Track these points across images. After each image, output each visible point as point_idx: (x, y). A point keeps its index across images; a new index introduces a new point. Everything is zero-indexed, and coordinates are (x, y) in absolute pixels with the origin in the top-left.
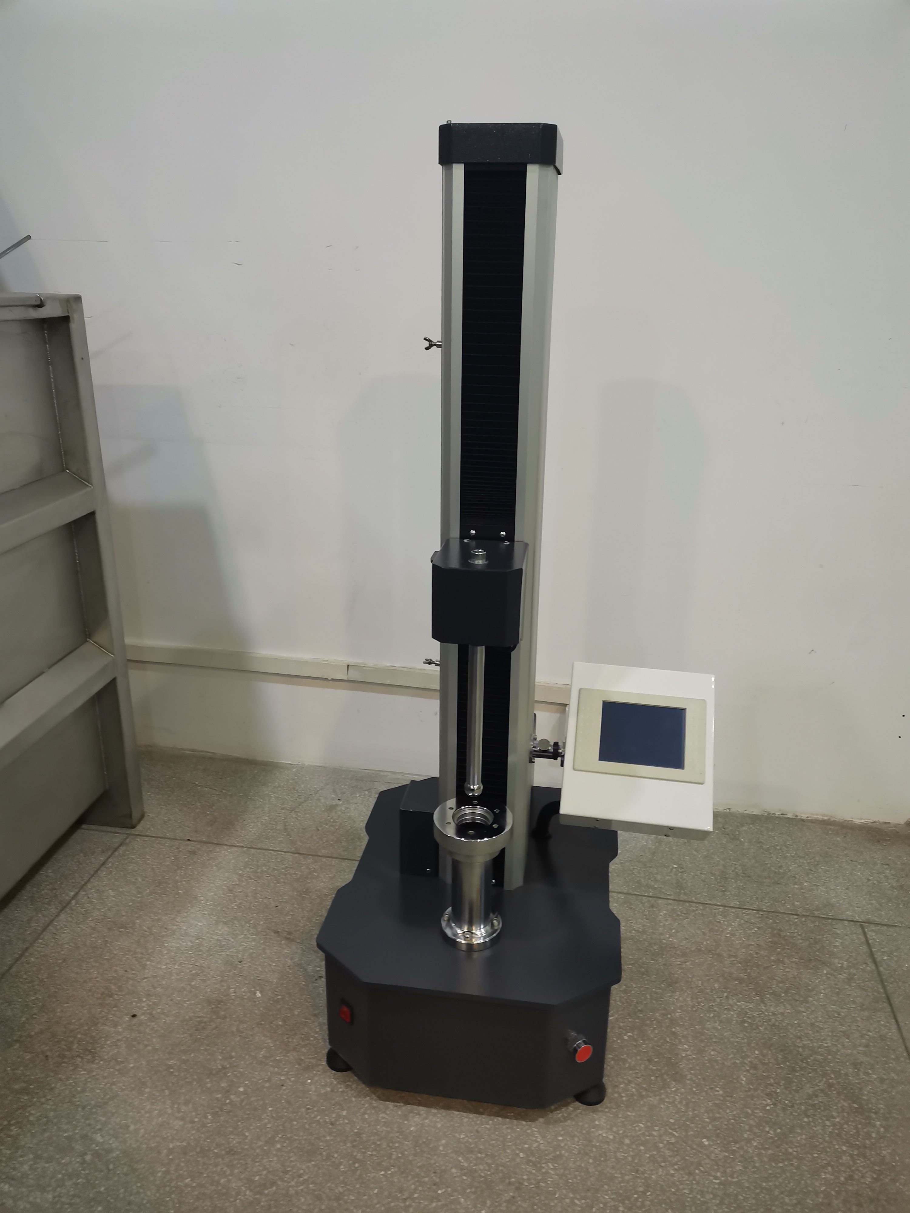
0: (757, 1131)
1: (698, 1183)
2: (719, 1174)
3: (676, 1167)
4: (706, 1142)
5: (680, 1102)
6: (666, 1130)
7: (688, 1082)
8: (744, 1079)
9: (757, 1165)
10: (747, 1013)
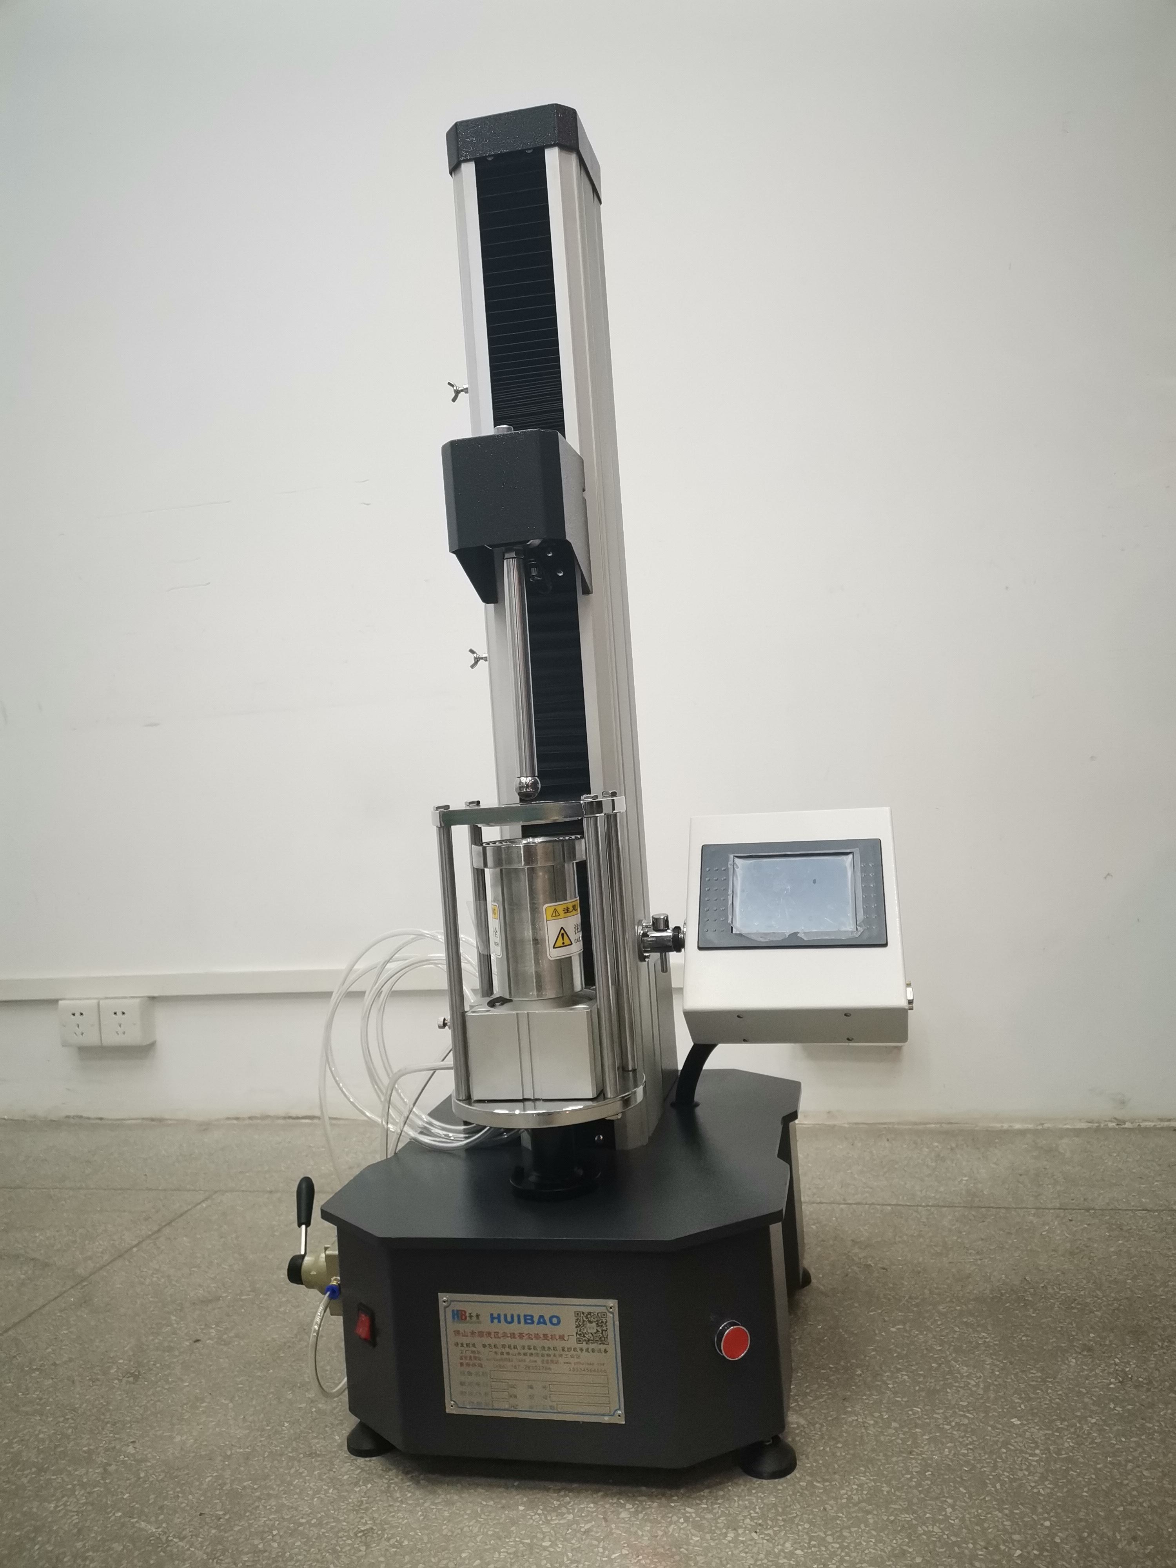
0: (1094, 1408)
1: (1003, 1461)
2: (1037, 1451)
3: (971, 1447)
4: (1015, 1421)
5: (977, 1385)
6: (955, 1412)
7: (988, 1367)
8: (1074, 1361)
9: (1098, 1440)
10: (1075, 1300)
